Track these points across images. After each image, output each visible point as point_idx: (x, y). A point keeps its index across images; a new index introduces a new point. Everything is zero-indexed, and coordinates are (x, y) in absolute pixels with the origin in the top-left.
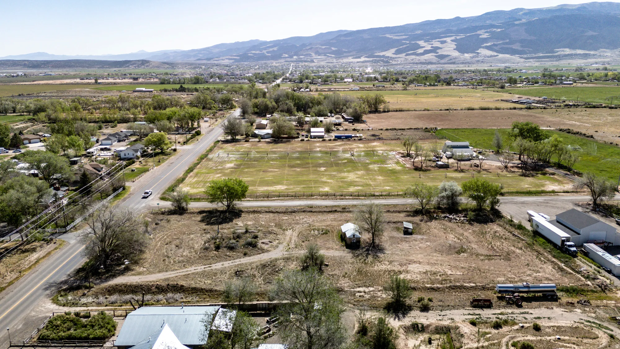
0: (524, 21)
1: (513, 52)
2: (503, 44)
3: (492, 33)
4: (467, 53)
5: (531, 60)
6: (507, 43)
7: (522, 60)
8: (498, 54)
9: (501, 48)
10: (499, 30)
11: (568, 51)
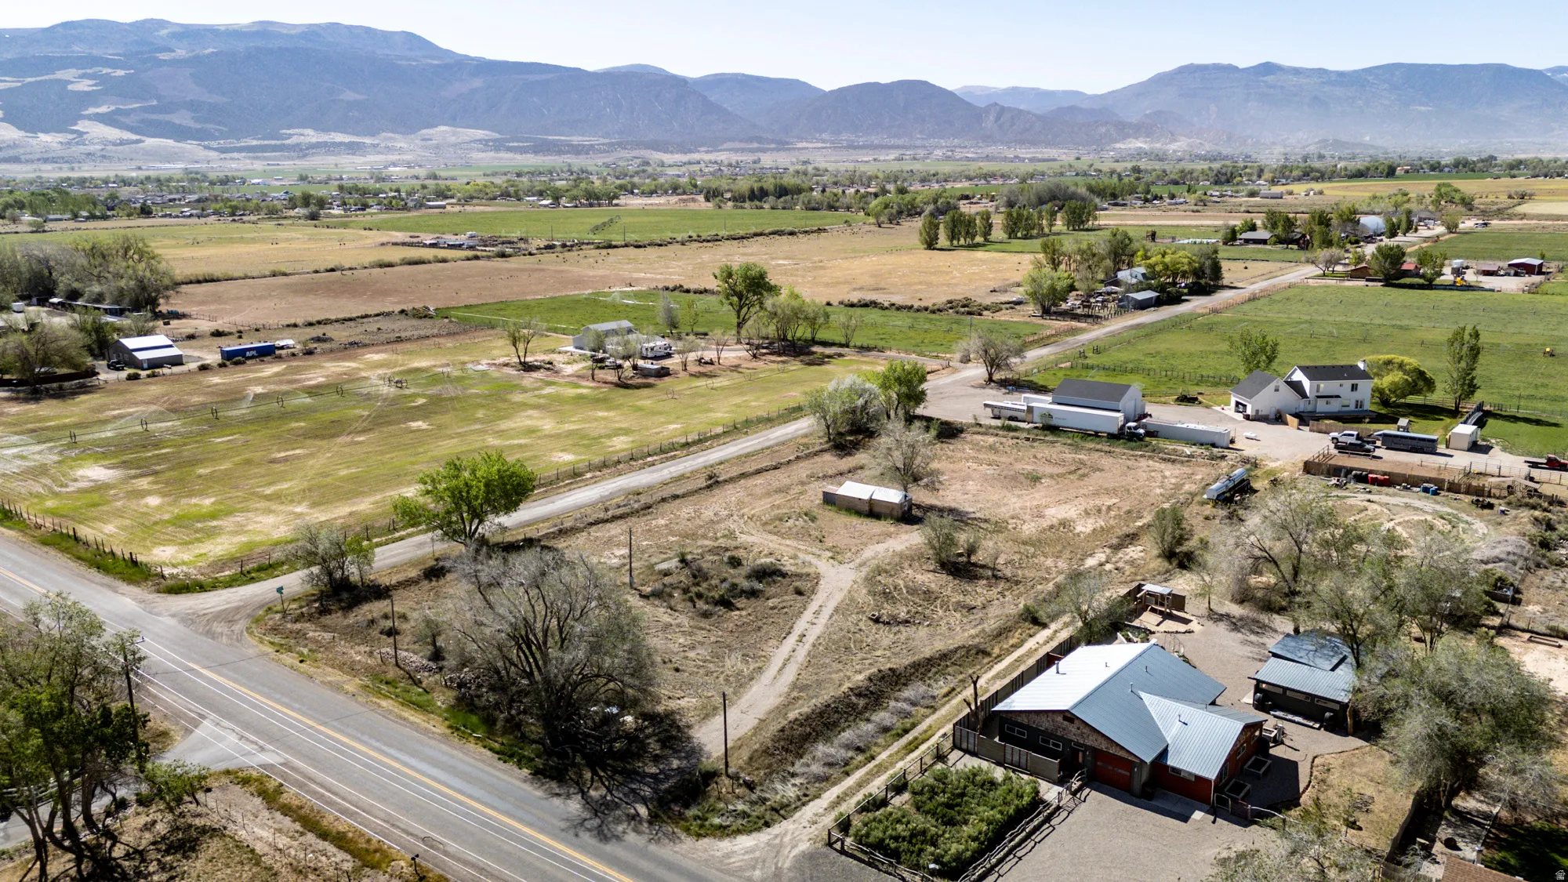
0: (181, 53)
1: (180, 133)
2: (144, 109)
3: (104, 80)
4: (46, 131)
5: (235, 155)
6: (153, 110)
7: (213, 154)
8: (143, 138)
9: (143, 121)
10: (120, 73)
11: (311, 136)
